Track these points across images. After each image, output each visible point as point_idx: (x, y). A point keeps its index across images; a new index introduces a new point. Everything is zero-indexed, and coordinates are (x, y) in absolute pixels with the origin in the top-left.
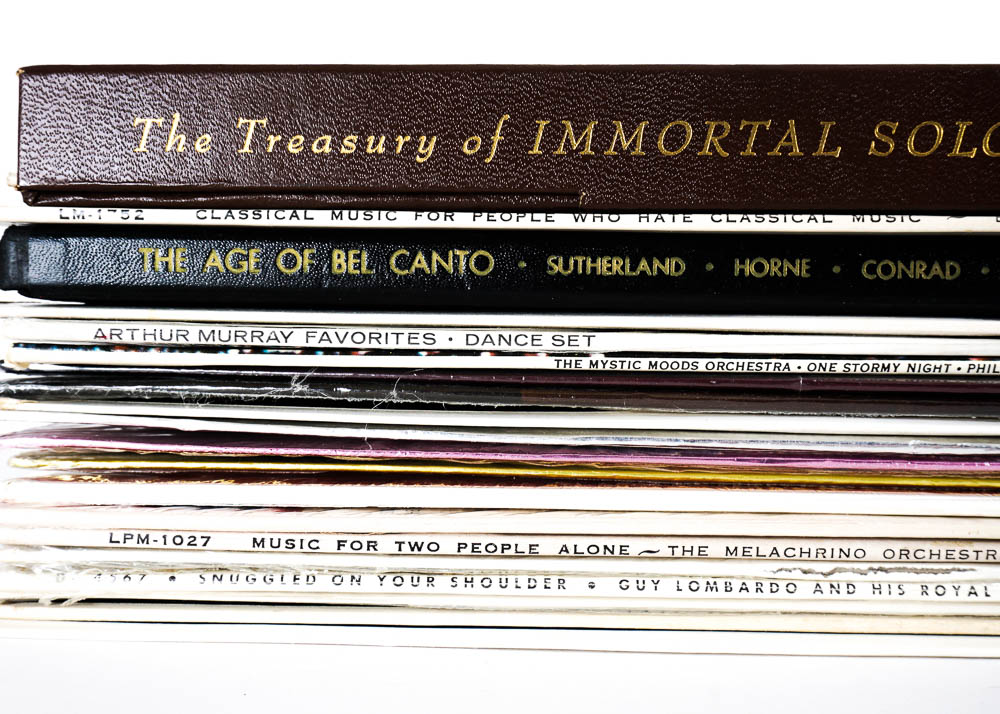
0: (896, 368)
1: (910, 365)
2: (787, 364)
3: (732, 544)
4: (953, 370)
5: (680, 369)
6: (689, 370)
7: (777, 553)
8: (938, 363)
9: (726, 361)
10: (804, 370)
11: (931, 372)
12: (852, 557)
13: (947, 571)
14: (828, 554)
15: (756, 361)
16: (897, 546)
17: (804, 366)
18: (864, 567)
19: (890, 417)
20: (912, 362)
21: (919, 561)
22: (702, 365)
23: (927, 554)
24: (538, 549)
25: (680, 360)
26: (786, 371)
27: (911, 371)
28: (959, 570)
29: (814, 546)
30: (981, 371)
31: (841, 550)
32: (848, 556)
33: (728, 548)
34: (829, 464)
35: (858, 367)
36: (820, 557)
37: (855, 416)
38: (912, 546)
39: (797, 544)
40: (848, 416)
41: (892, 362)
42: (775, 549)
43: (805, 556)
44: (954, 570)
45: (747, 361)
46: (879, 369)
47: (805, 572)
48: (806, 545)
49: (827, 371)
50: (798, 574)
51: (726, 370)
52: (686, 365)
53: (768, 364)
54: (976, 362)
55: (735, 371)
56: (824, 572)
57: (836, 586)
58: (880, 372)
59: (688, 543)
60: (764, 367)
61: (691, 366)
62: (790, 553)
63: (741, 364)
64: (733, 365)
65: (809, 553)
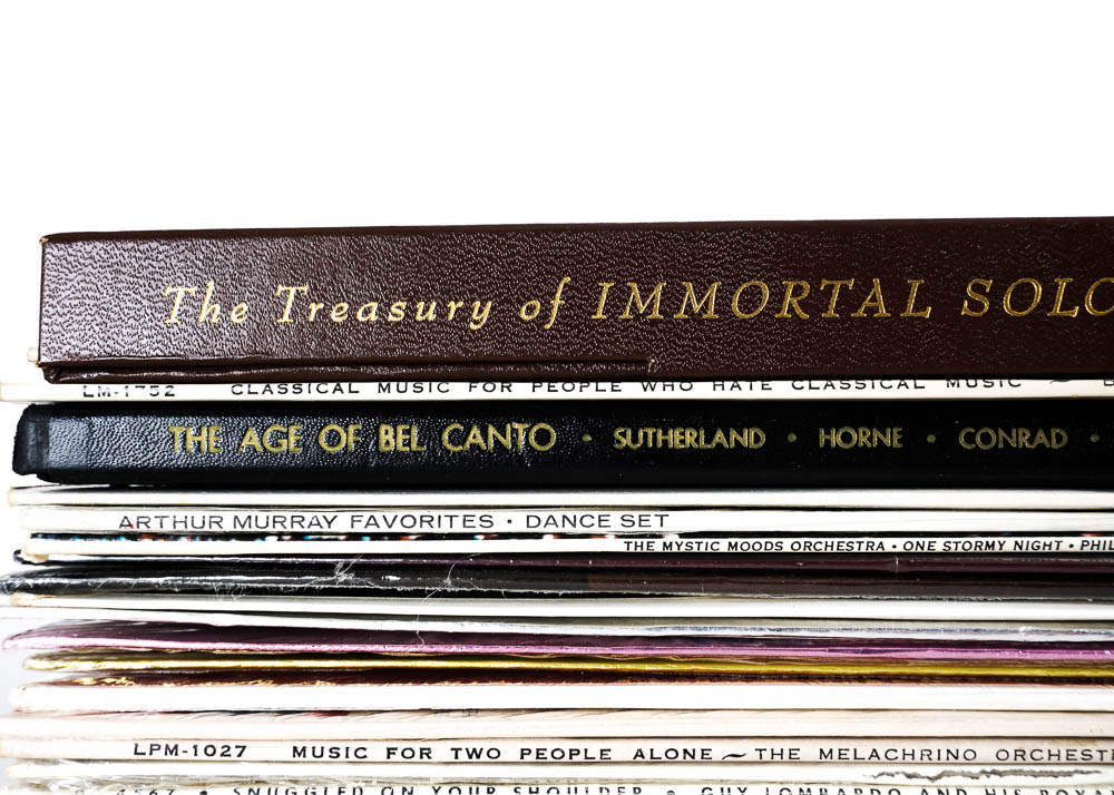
0: (1001, 545)
1: (1017, 543)
2: (881, 543)
3: (826, 746)
4: (1064, 547)
5: (763, 550)
6: (773, 550)
7: (877, 756)
8: (1048, 540)
9: (813, 540)
10: (900, 549)
11: (1041, 550)
12: (961, 759)
13: (1069, 774)
14: (934, 756)
15: (847, 540)
16: (1011, 747)
17: (898, 545)
18: (975, 770)
19: (997, 600)
20: (1019, 539)
21: (1037, 762)
22: (787, 545)
23: (1046, 755)
24: (610, 754)
25: (763, 541)
26: (880, 550)
27: (1018, 549)
28: (1082, 772)
29: (918, 747)
30: (1095, 548)
31: (949, 751)
32: (956, 758)
33: (822, 751)
34: (931, 653)
35: (960, 546)
36: (926, 759)
37: (958, 600)
38: (1028, 746)
39: (899, 745)
40: (951, 600)
41: (996, 539)
42: (874, 750)
43: (908, 758)
44: (1076, 772)
45: (836, 540)
46: (983, 547)
47: (909, 776)
48: (909, 746)
49: (926, 550)
50: (901, 779)
51: (813, 550)
52: (769, 546)
53: (860, 543)
54: (1089, 538)
55: (823, 551)
56: (931, 776)
57: (945, 793)
58: (983, 550)
59: (777, 746)
60: (856, 546)
61: (775, 547)
62: (891, 755)
63: (829, 544)
64: (821, 545)
65: (913, 755)
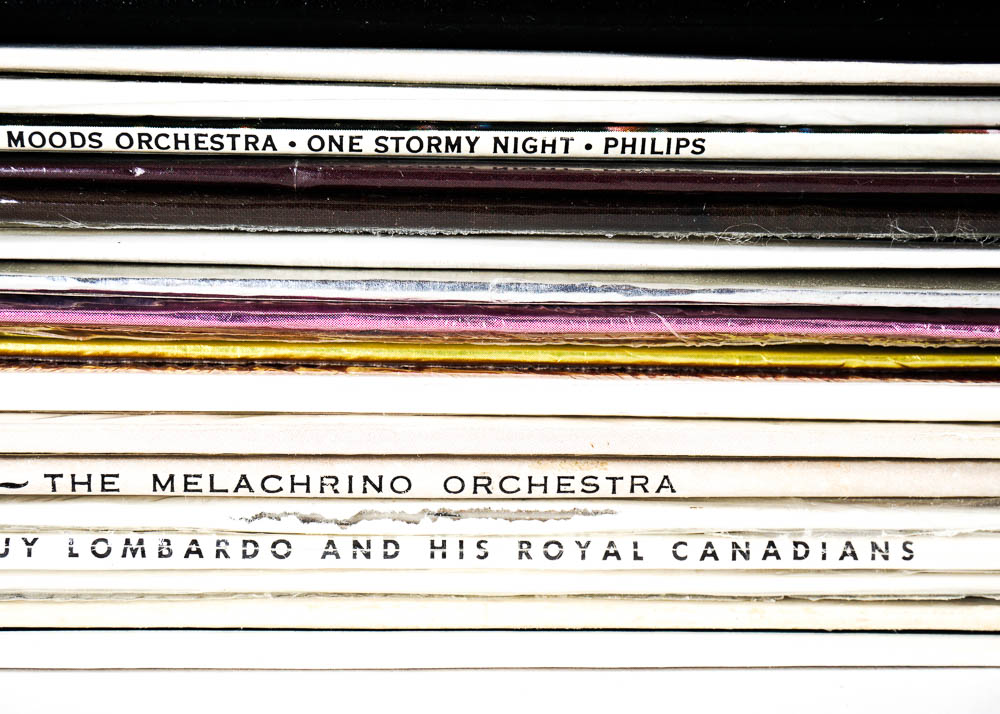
0: (472, 145)
1: (497, 140)
2: (269, 138)
3: (163, 469)
4: (577, 150)
5: (68, 147)
6: (86, 148)
7: (248, 486)
8: (549, 136)
9: (154, 131)
10: (302, 149)
11: (538, 153)
12: (387, 491)
13: (564, 515)
14: (343, 486)
15: (211, 132)
16: (469, 470)
17: (299, 142)
18: (412, 509)
19: (459, 235)
20: (501, 135)
21: (511, 496)
22: (109, 139)
23: (524, 484)
25: (66, 130)
26: (269, 150)
27: (500, 152)
28: (585, 513)
29: (316, 470)
30: (628, 150)
31: (366, 478)
32: (379, 490)
33: (156, 478)
34: (347, 322)
35: (403, 144)
36: (328, 491)
37: (396, 234)
38: (496, 470)
39: (284, 468)
40: (385, 234)
41: (463, 134)
42: (244, 477)
43: (300, 491)
44: (574, 512)
45: (192, 132)
46: (442, 147)
47: (305, 520)
48: (301, 470)
49: (346, 150)
50: (291, 524)
51: (155, 149)
52: (78, 140)
53: (234, 137)
54: (618, 134)
55: (172, 149)
56: (340, 519)
57: (364, 545)
58: (443, 153)
59: (81, 469)
60: (227, 142)
61: (88, 142)
62: (271, 484)
63: (181, 137)
64: (167, 140)
65: (308, 484)
